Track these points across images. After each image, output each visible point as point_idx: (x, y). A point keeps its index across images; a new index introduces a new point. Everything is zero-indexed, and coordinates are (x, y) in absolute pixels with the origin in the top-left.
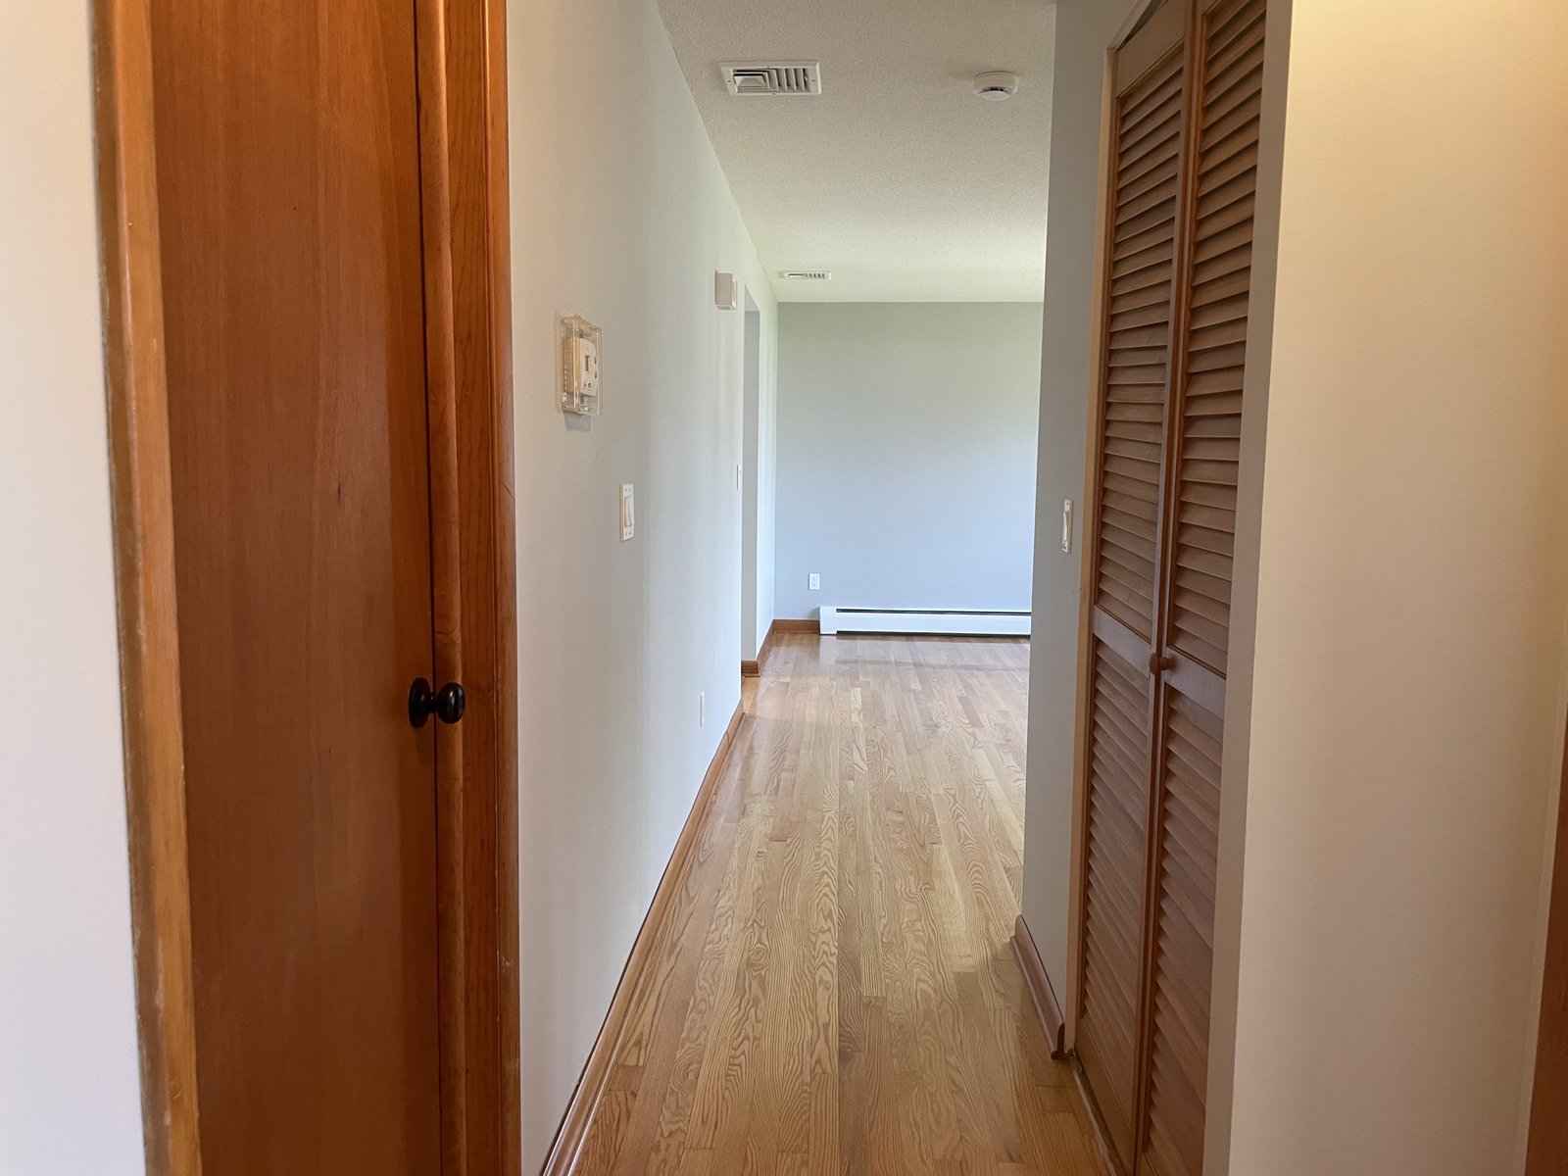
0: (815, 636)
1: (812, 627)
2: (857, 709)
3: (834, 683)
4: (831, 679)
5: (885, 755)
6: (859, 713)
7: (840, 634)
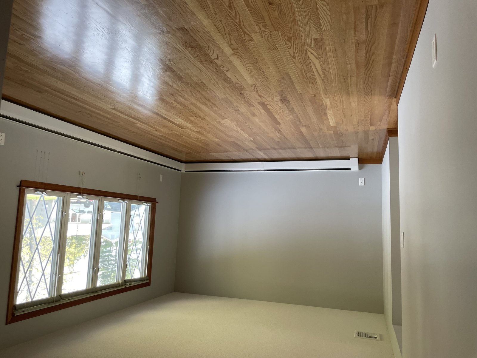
0: (360, 156)
1: (363, 161)
2: (329, 109)
3: (345, 128)
4: (347, 130)
5: (301, 70)
6: (326, 107)
7: (348, 158)
